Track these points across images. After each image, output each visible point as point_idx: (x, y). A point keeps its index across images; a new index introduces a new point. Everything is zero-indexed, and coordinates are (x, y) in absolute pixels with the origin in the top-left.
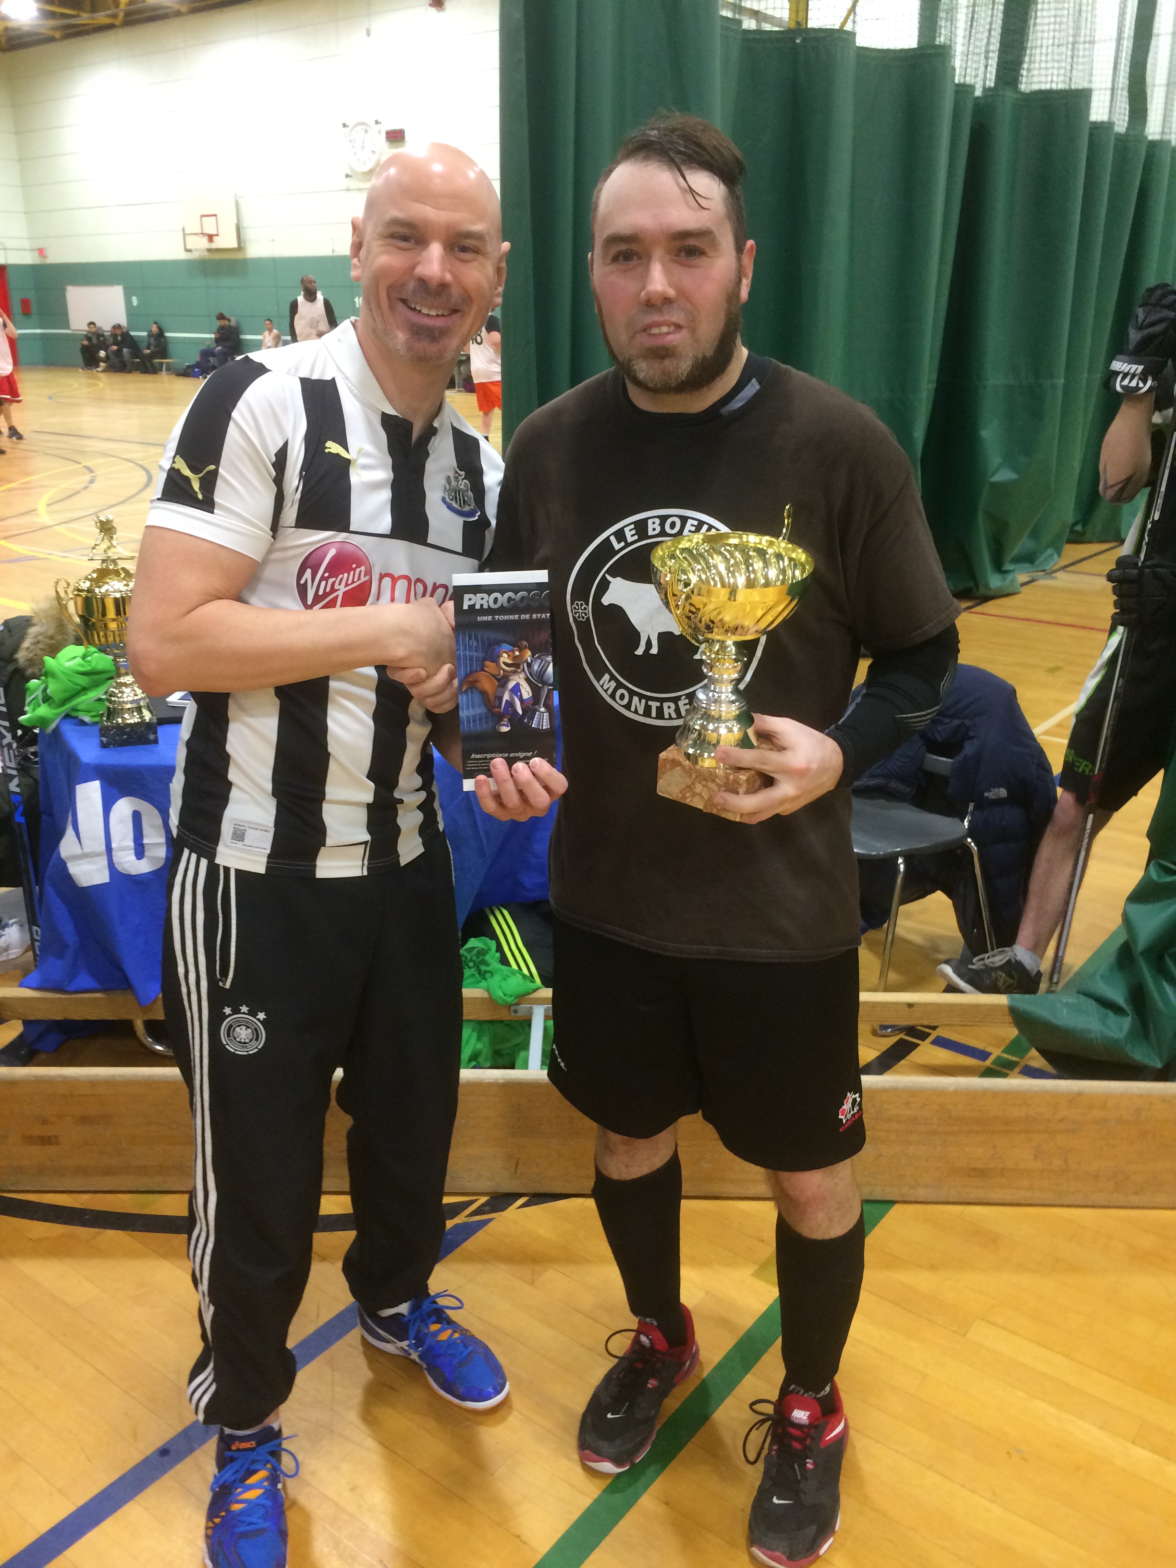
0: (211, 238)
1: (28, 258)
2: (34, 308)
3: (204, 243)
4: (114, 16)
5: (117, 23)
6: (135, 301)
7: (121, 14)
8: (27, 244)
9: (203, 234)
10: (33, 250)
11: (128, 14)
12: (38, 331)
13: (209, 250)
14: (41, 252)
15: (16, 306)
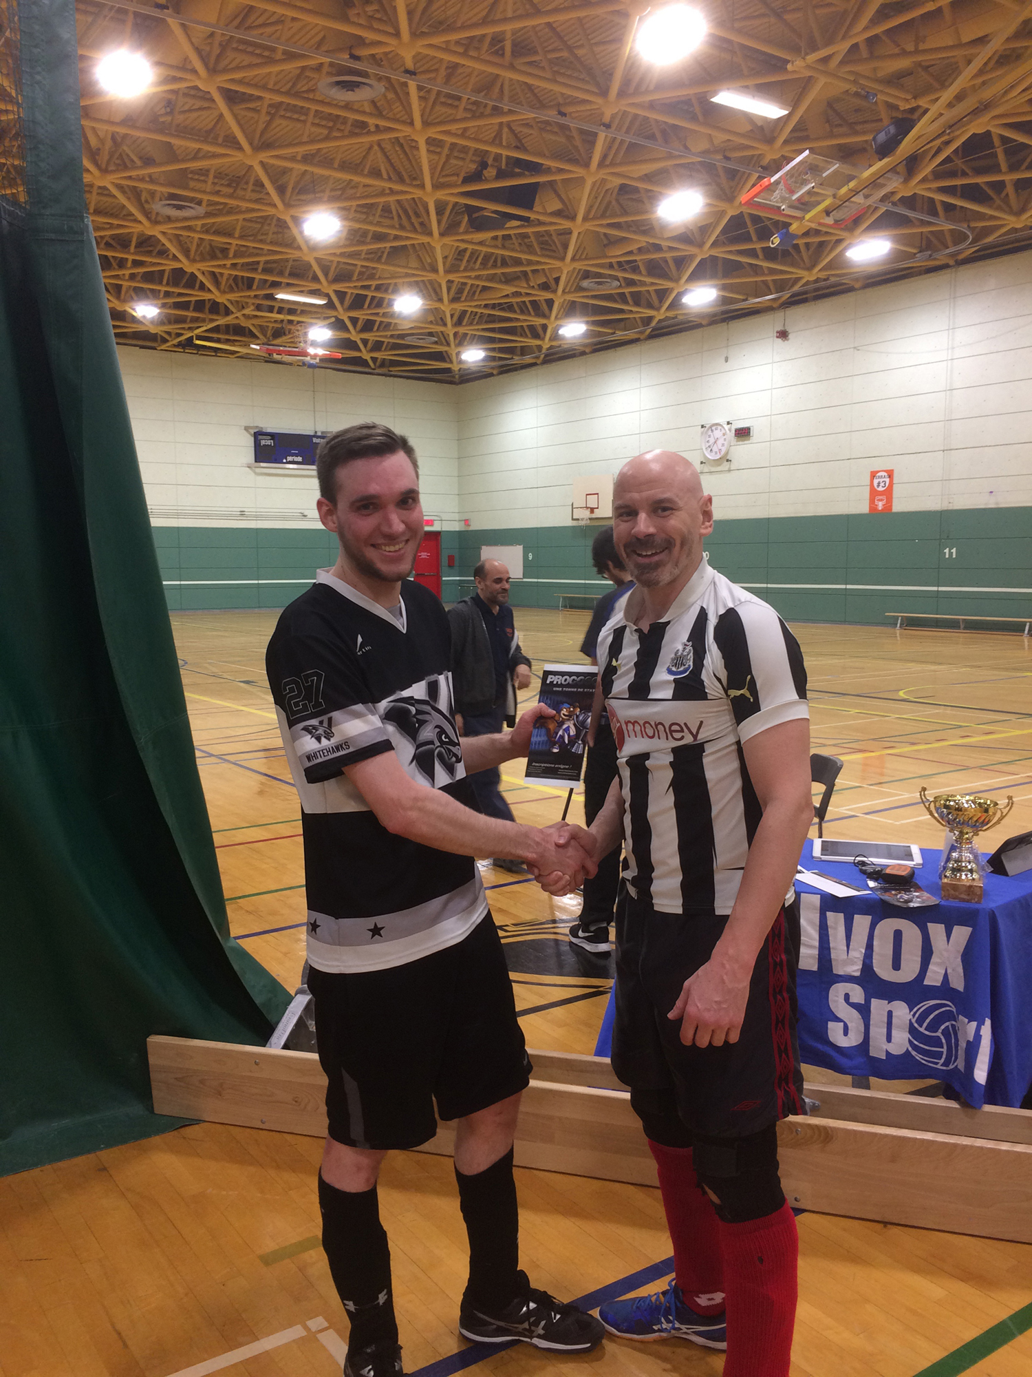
0: (592, 510)
1: (456, 527)
2: (457, 563)
3: (587, 514)
4: (537, 358)
5: (538, 362)
6: (530, 558)
7: (543, 356)
8: (457, 517)
9: (587, 508)
10: (460, 521)
11: (546, 355)
12: (458, 578)
13: (590, 519)
14: (467, 522)
15: (444, 561)
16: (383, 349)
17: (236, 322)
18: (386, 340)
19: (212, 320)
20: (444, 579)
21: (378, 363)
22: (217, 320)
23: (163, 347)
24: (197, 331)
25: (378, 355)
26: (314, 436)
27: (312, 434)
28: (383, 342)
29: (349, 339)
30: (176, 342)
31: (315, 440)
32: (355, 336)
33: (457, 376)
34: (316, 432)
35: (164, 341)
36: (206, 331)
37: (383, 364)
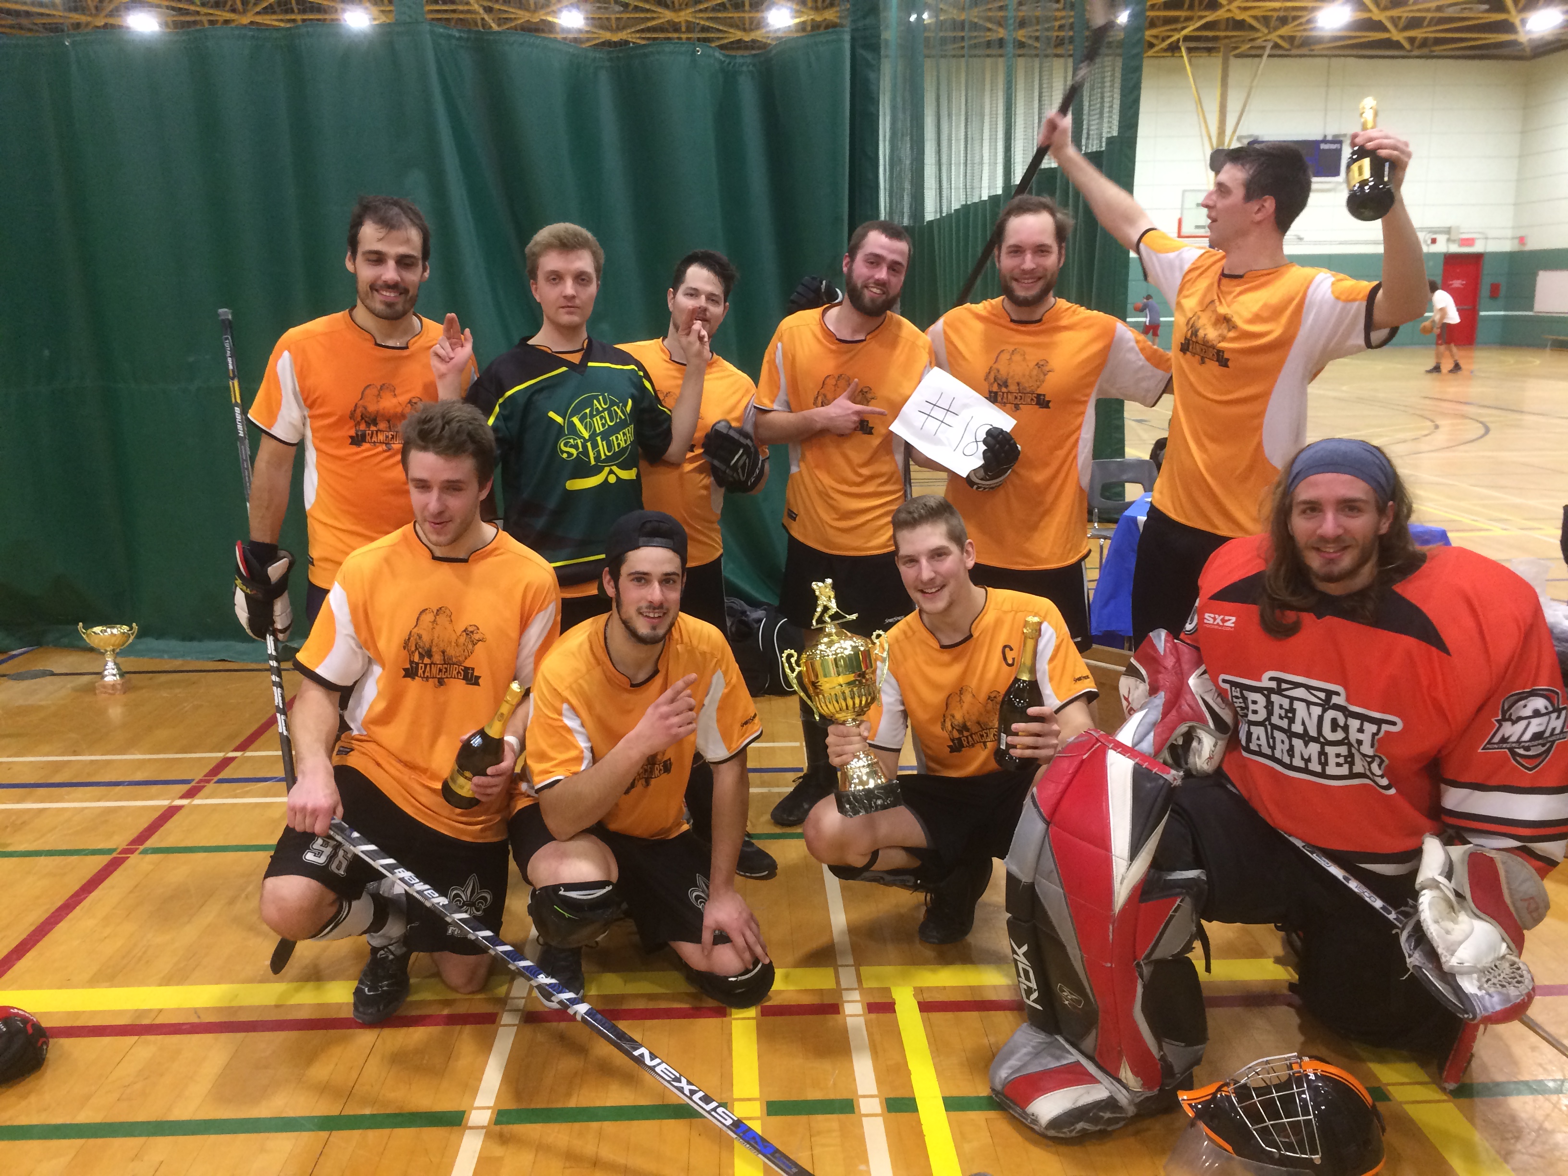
1: (1507, 246)
2: (1503, 291)
8: (1509, 234)
10: (1513, 238)
14: (1522, 240)
15: (1485, 290)
16: (1426, 23)
17: (1229, 15)
18: (1429, 15)
19: (1201, 18)
20: (1482, 313)
21: (1417, 43)
22: (1205, 16)
23: (1150, 53)
24: (1185, 32)
25: (1418, 34)
26: (1325, 141)
27: (1320, 138)
28: (1425, 18)
29: (1370, 19)
30: (1165, 45)
31: (1323, 146)
32: (1377, 15)
33: (1528, 50)
34: (1325, 136)
35: (1151, 45)
36: (1198, 29)
37: (1424, 43)
